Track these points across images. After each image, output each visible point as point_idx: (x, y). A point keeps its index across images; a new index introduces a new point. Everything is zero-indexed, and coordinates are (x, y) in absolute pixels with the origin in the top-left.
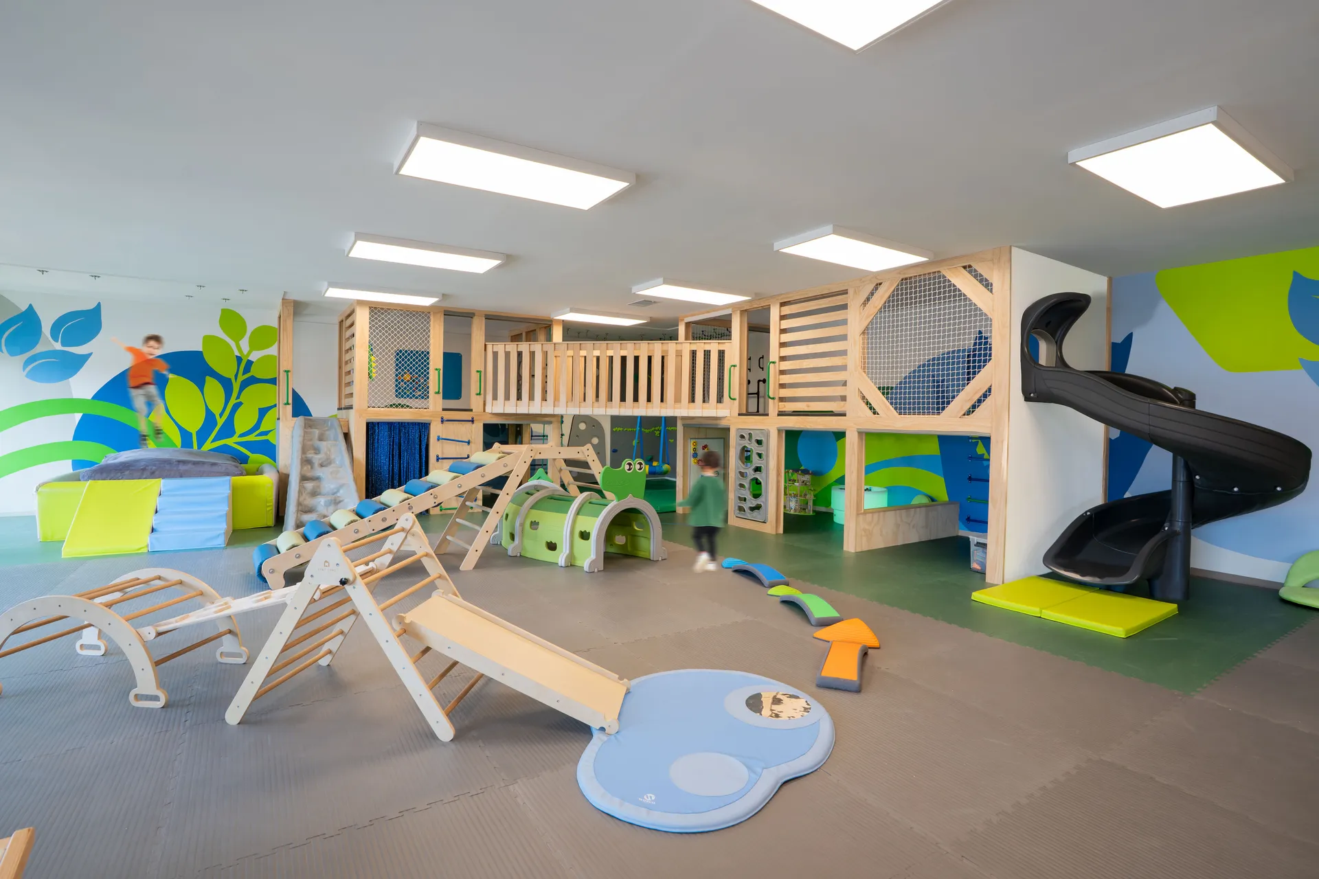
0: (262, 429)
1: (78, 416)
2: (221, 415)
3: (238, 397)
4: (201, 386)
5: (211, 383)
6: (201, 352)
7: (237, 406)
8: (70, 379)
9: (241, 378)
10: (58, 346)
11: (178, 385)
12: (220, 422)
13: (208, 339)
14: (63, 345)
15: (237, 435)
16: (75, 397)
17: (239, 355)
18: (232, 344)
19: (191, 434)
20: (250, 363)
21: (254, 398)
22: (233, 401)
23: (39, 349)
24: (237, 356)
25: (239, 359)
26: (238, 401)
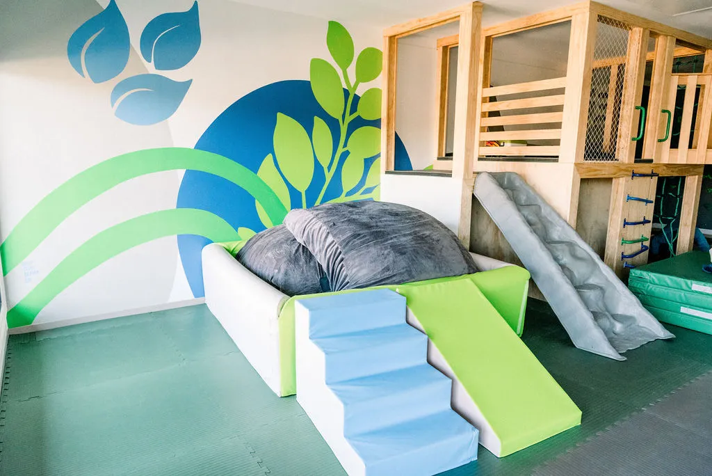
0: (368, 185)
1: (181, 173)
2: (329, 168)
3: (345, 145)
4: (309, 128)
5: (319, 124)
6: (309, 82)
7: (345, 155)
8: (169, 119)
9: (349, 119)
10: (150, 68)
11: (286, 128)
12: (329, 176)
13: (317, 64)
14: (158, 67)
15: (344, 194)
16: (176, 146)
17: (346, 88)
18: (340, 71)
19: (300, 193)
20: (357, 98)
21: (359, 144)
22: (340, 150)
23: (128, 72)
24: (344, 89)
25: (346, 93)
26: (346, 149)
